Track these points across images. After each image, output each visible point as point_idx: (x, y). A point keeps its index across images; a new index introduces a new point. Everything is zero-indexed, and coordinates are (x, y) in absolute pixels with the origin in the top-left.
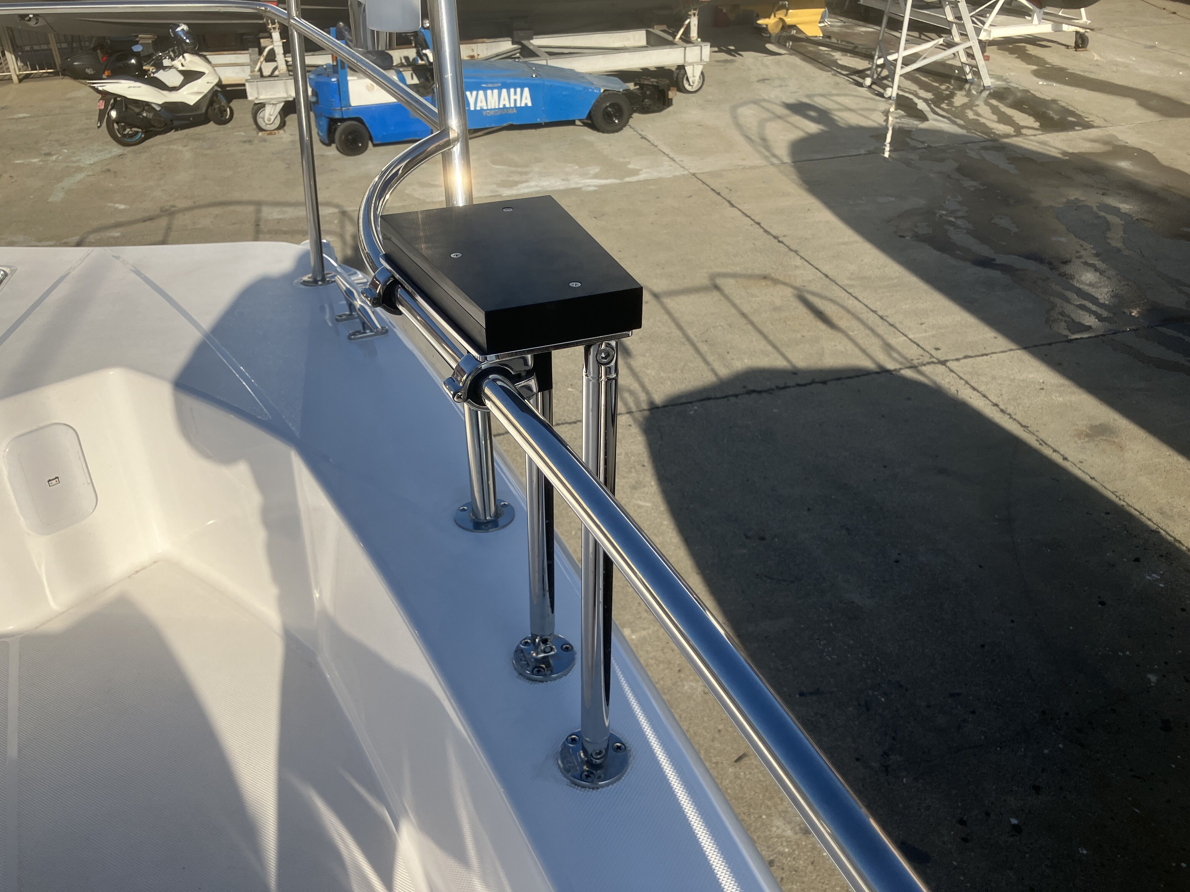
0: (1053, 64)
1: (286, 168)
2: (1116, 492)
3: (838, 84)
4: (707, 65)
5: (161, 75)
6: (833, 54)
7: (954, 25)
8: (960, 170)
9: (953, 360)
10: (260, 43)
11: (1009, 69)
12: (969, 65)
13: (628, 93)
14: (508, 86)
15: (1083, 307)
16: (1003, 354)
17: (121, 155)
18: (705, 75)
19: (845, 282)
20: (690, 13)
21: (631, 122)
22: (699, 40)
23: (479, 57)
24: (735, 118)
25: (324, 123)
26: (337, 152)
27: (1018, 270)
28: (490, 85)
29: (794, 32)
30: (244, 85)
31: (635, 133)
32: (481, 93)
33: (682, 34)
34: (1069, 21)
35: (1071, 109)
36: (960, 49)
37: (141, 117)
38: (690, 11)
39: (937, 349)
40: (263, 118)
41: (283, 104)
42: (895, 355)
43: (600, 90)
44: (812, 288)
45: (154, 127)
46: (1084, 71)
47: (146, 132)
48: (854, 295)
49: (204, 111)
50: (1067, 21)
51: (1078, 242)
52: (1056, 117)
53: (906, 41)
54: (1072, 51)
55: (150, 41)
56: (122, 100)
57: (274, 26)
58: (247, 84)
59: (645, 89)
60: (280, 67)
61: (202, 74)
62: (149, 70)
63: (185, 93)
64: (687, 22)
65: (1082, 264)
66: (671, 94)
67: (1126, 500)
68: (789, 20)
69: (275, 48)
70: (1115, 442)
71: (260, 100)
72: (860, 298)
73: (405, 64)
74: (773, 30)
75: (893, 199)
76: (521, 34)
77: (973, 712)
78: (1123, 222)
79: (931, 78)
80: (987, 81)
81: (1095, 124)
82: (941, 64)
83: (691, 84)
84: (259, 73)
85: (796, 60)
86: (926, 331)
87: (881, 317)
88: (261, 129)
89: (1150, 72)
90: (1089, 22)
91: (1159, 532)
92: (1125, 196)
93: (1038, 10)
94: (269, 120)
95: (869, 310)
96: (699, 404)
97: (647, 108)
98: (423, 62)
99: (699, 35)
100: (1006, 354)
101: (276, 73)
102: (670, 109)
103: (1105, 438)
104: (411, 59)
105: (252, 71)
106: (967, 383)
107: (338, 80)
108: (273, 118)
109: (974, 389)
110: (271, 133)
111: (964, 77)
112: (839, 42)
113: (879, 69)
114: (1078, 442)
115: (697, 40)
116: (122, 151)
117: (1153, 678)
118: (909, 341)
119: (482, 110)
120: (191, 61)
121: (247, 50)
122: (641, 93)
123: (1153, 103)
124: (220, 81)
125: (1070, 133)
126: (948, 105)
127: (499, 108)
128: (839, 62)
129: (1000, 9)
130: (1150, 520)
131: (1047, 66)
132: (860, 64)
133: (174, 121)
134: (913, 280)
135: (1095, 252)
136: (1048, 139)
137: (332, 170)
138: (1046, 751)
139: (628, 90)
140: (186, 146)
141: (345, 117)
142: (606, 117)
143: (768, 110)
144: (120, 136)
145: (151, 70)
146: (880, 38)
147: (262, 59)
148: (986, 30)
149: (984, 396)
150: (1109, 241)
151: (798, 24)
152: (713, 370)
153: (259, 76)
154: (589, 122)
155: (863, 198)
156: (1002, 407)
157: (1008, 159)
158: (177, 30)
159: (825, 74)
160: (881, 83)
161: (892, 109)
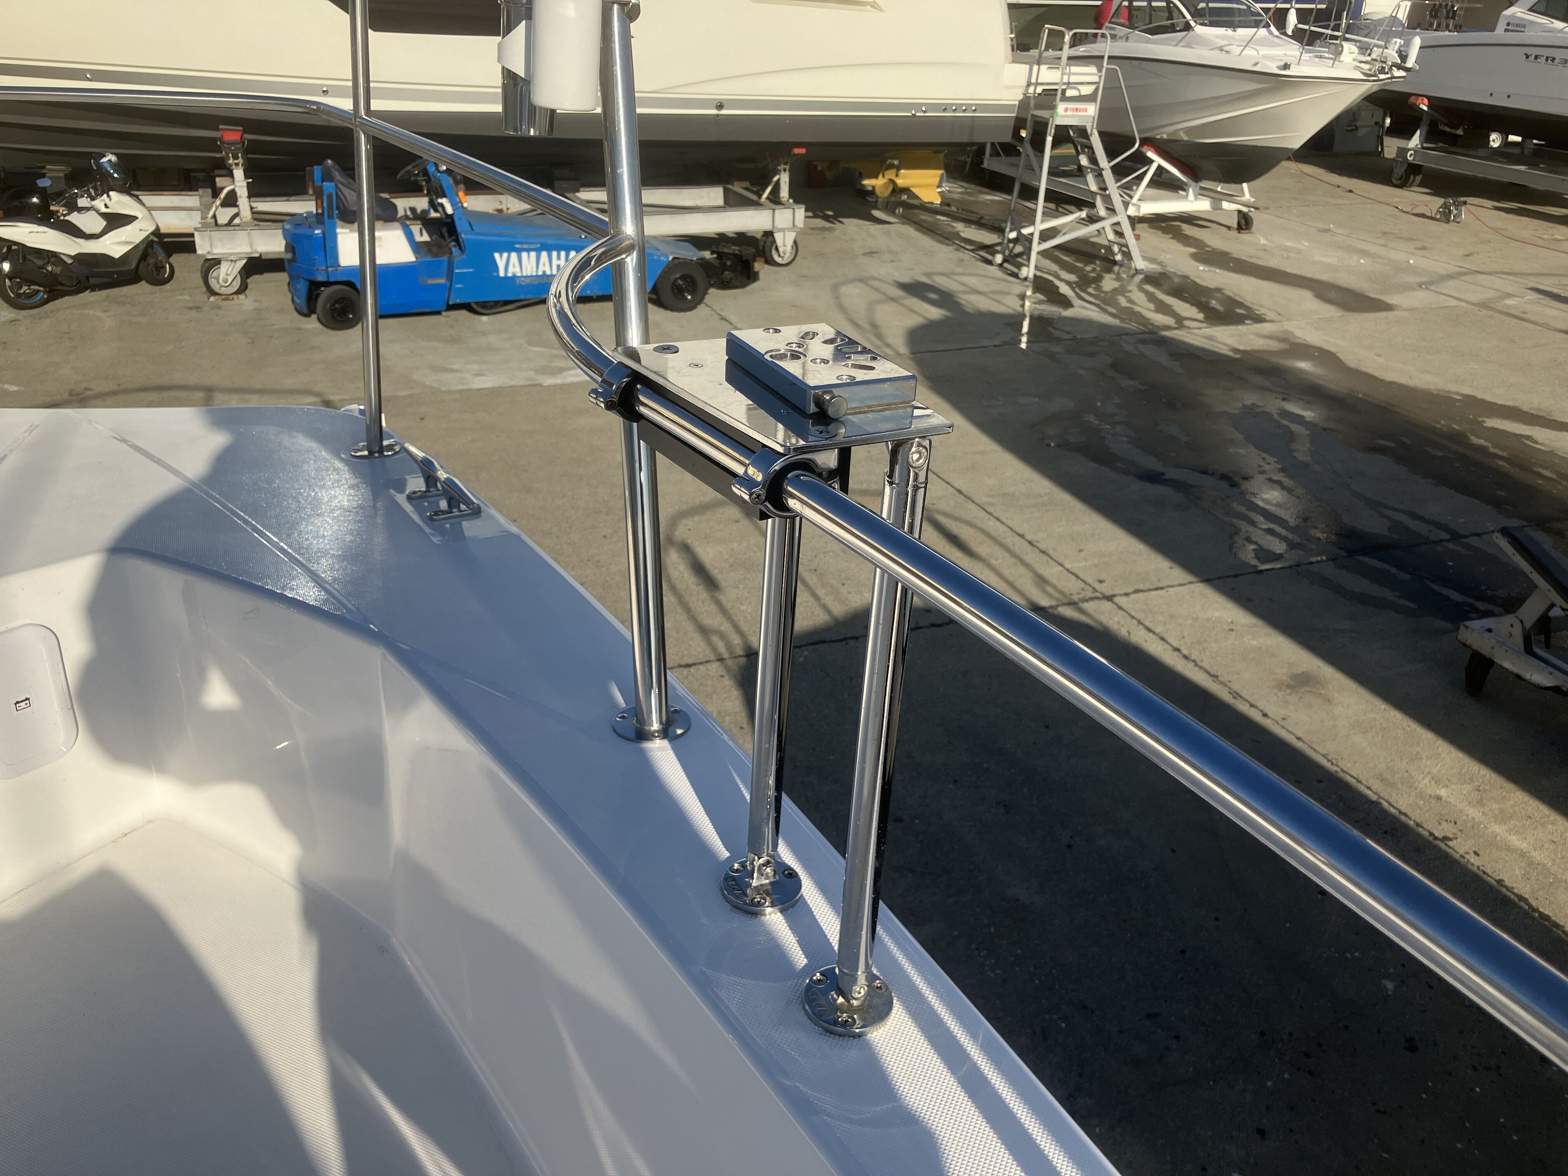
0: (1214, 247)
1: (248, 343)
2: (1327, 755)
3: (962, 260)
4: (800, 233)
5: (75, 218)
6: (955, 225)
7: (1098, 196)
8: (1115, 366)
9: (1121, 595)
10: (215, 183)
11: (1164, 251)
12: (1118, 244)
13: (703, 263)
14: (549, 248)
15: (1270, 532)
16: (1182, 588)
17: (13, 321)
18: (799, 244)
19: (983, 500)
20: (779, 168)
21: (707, 299)
22: (791, 201)
23: (509, 211)
24: (837, 297)
25: (302, 287)
26: (318, 325)
27: (1192, 486)
28: (525, 246)
29: (904, 197)
30: (192, 235)
31: (713, 312)
32: (514, 255)
33: (770, 193)
34: (1230, 198)
35: (1238, 299)
36: (1106, 224)
37: (45, 271)
38: (780, 165)
39: (1101, 582)
40: (217, 279)
41: (244, 261)
42: (1049, 589)
43: (668, 257)
44: (944, 506)
45: (62, 284)
46: (1251, 257)
47: (49, 292)
48: (995, 515)
49: (133, 266)
50: (1228, 198)
51: (1259, 455)
52: (1220, 308)
53: (1043, 213)
54: (1234, 233)
55: (62, 175)
56: (18, 249)
57: (236, 161)
58: (196, 234)
59: (725, 258)
60: (242, 214)
61: (131, 219)
62: (58, 211)
63: (108, 242)
64: (776, 179)
65: (1266, 481)
66: (758, 266)
67: (1340, 764)
68: (901, 181)
69: (237, 190)
70: (1320, 694)
71: (215, 254)
72: (1004, 520)
73: (411, 216)
74: (881, 193)
75: (1037, 400)
76: (565, 184)
77: (1177, 1037)
78: (1308, 433)
79: (1073, 258)
80: (1139, 263)
81: (1268, 318)
82: (1083, 241)
83: (782, 255)
84: (213, 221)
85: (910, 231)
86: (1086, 560)
87: (1030, 543)
88: (212, 292)
89: (1328, 260)
90: (1252, 200)
91: (1380, 803)
92: (1308, 402)
93: (1193, 184)
94: (226, 281)
95: (1015, 535)
96: (810, 648)
97: (728, 282)
98: (437, 215)
99: (791, 195)
100: (1185, 587)
101: (237, 221)
102: (756, 285)
103: (1309, 689)
104: (419, 211)
105: (204, 218)
106: (1140, 622)
107: (323, 233)
108: (230, 279)
109: (1149, 630)
110: (227, 297)
111: (1112, 258)
112: (960, 211)
113: (1011, 245)
114: (1280, 694)
115: (788, 201)
116: (14, 315)
117: (1390, 985)
118: (1065, 572)
119: (514, 277)
120: (118, 202)
121: (197, 190)
122: (720, 263)
123: (1333, 295)
124: (158, 228)
125: (1240, 327)
126: (1095, 289)
127: (537, 276)
128: (962, 234)
129: (1151, 181)
130: (1368, 788)
131: (1207, 249)
132: (988, 238)
133: (90, 279)
134: (1066, 498)
135: (1280, 466)
136: (1214, 333)
137: (313, 348)
138: (1269, 1084)
139: (703, 259)
140: (106, 311)
141: (332, 280)
142: (676, 291)
143: (877, 290)
144: (12, 296)
145: (61, 211)
146: (1012, 207)
147: (218, 202)
148: (1134, 204)
149: (1162, 639)
150: (1296, 454)
151: (913, 187)
152: (825, 607)
153: (214, 224)
154: (654, 297)
155: (1000, 398)
156: (1185, 652)
157: (1170, 355)
158: (102, 160)
159: (945, 249)
160: (1014, 261)
161: (1029, 293)
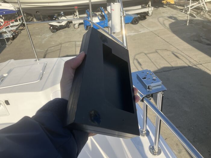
3: (178, 12)
4: (153, 11)
8: (203, 27)
9: (203, 64)
10: (74, 14)
19: (181, 50)
20: (149, 2)
24: (158, 20)
25: (86, 27)
31: (140, 24)
33: (148, 6)
36: (201, 4)
37: (56, 28)
39: (200, 62)
40: (75, 26)
41: (79, 24)
42: (191, 63)
43: (133, 17)
44: (175, 51)
49: (66, 26)
53: (191, 3)
55: (57, 15)
56: (53, 25)
57: (77, 11)
58: (73, 21)
59: (142, 16)
60: (78, 17)
63: (63, 23)
66: (146, 17)
69: (77, 14)
71: (75, 23)
72: (184, 53)
73: (99, 15)
74: (165, 3)
75: (190, 33)
79: (196, 10)
80: (207, 9)
83: (150, 14)
85: (169, 8)
86: (197, 58)
95: (186, 55)
97: (142, 19)
98: (102, 15)
106: (206, 68)
110: (77, 29)
111: (202, 9)
112: (178, 4)
115: (151, 6)
116: (53, 34)
118: (194, 60)
120: (63, 18)
126: (200, 14)
128: (178, 8)
132: (182, 8)
133: (61, 28)
139: (138, 17)
140: (63, 32)
141: (89, 25)
142: (135, 22)
143: (164, 18)
144: (52, 31)
146: (186, 3)
151: (170, 2)
152: (157, 67)
154: (132, 23)
155: (184, 34)
158: (61, 13)
159: (175, 10)
160: (186, 11)
161: (189, 16)
